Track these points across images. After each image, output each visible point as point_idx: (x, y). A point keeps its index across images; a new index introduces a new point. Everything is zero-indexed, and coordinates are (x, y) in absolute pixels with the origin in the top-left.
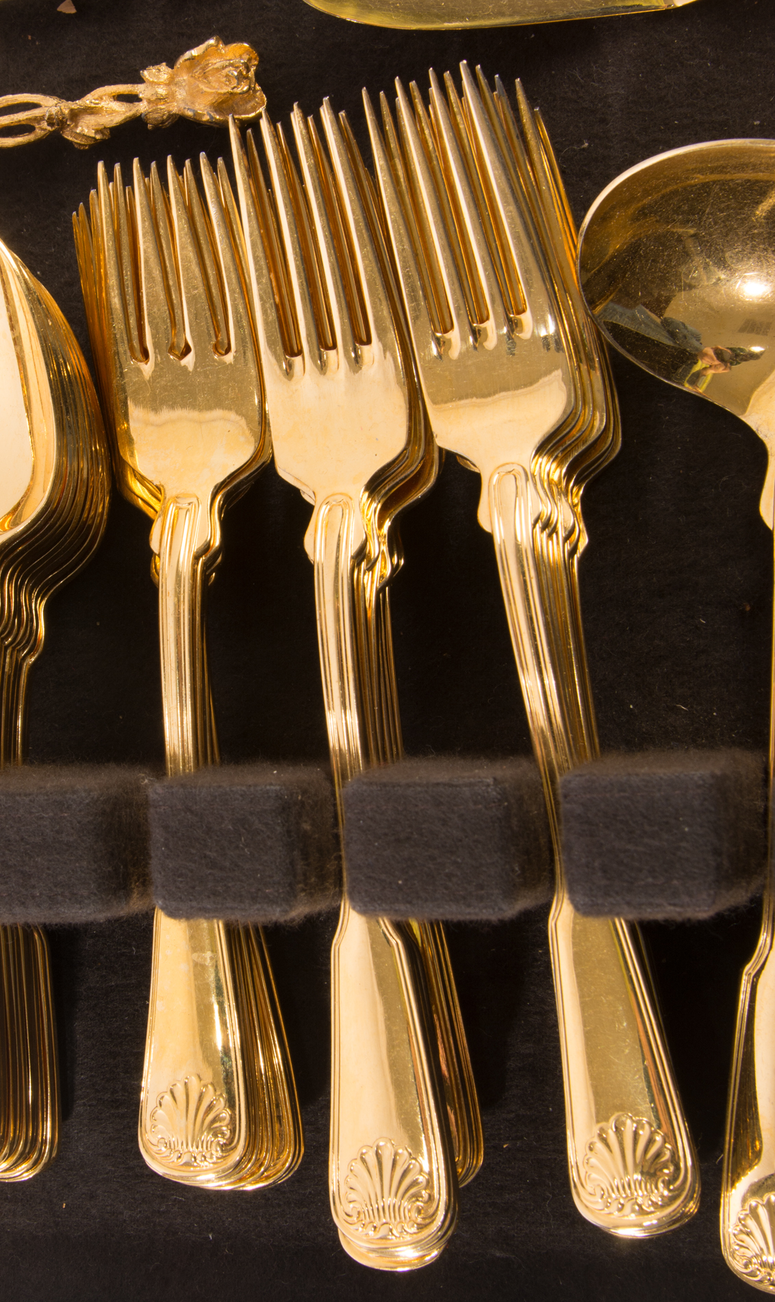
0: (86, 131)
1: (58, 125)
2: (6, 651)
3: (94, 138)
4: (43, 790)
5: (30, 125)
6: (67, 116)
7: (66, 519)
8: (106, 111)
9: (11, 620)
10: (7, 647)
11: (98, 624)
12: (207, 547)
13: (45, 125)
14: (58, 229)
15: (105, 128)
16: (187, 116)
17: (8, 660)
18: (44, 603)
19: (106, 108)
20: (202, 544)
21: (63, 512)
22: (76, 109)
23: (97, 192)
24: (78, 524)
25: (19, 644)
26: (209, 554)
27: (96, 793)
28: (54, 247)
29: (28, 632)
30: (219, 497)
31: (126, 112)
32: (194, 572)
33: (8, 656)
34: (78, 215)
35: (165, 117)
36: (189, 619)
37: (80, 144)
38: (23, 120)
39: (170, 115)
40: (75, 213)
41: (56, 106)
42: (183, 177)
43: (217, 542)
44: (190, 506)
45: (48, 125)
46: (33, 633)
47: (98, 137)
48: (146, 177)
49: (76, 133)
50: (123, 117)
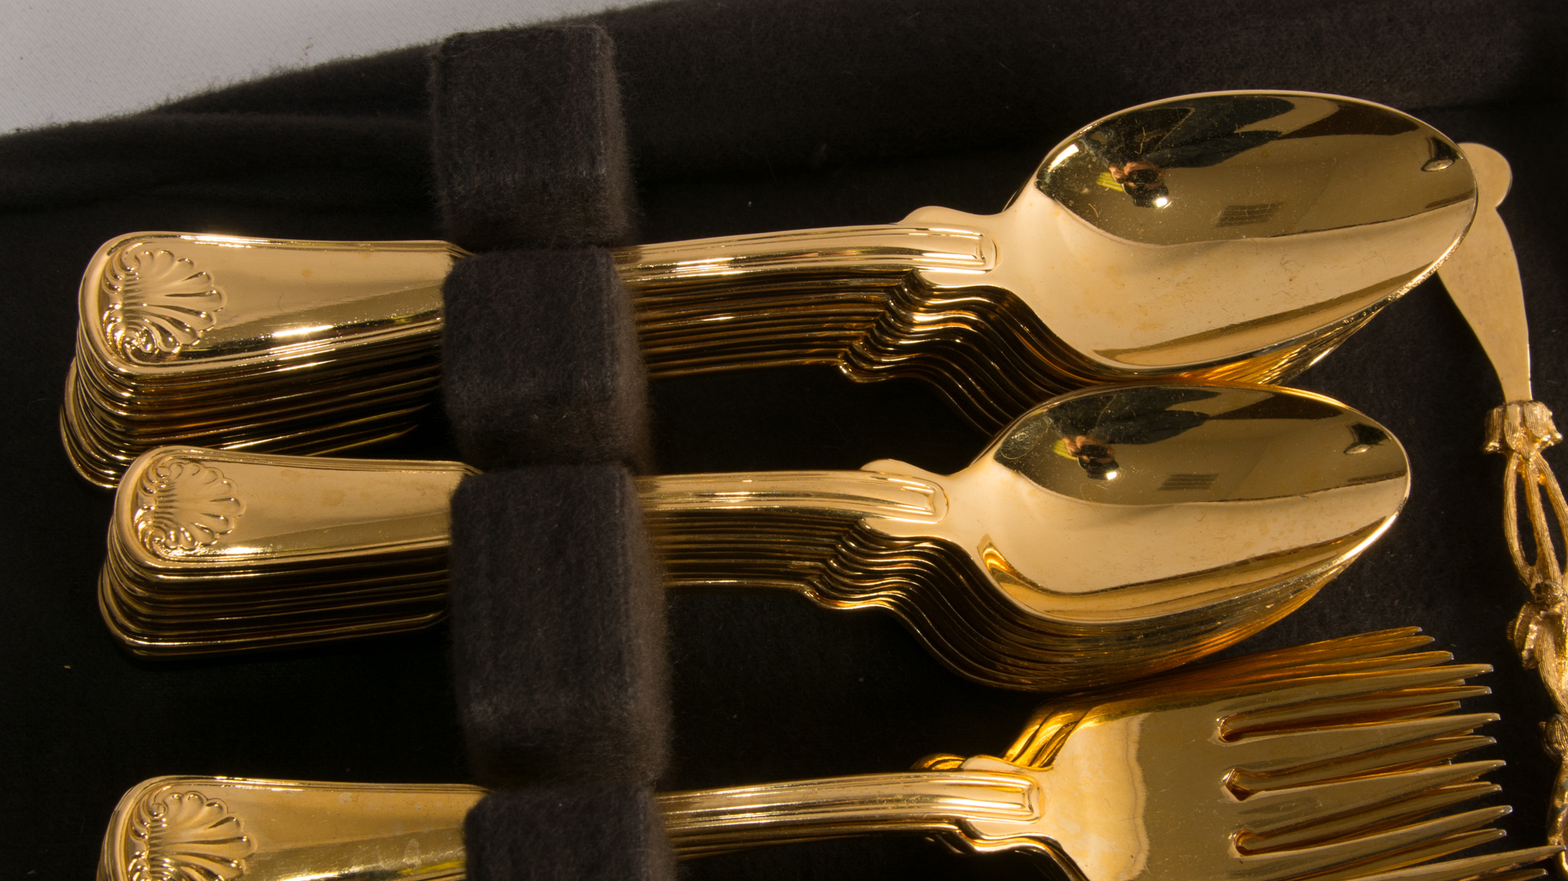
0: (1532, 637)
1: (1539, 599)
2: (820, 560)
3: (1522, 649)
4: (634, 633)
5: (1535, 560)
6: (1551, 611)
7: (1002, 636)
8: (1560, 664)
9: (862, 567)
10: (824, 561)
11: (861, 680)
12: (973, 835)
13: (1538, 580)
14: (1396, 602)
15: (1538, 663)
16: (1559, 777)
17: (807, 563)
18: (887, 606)
19: (1565, 664)
20: (977, 828)
21: (1011, 632)
22: (1561, 622)
23: (1449, 663)
24: (996, 651)
25: (830, 577)
26: (963, 836)
27: (633, 706)
28: (1372, 597)
29: (847, 589)
30: (1042, 847)
31: (1561, 692)
32: (940, 819)
33: (812, 564)
34: (1418, 634)
35: (1556, 745)
36: (874, 816)
37: (1513, 628)
38: (1542, 550)
39: (1560, 752)
40: (1420, 629)
41: (1564, 595)
42: (1476, 781)
43: (980, 847)
44: (1028, 809)
45: (1538, 585)
46: (846, 594)
47: (1525, 654)
48: (1474, 730)
49: (1529, 623)
50: (1554, 688)
